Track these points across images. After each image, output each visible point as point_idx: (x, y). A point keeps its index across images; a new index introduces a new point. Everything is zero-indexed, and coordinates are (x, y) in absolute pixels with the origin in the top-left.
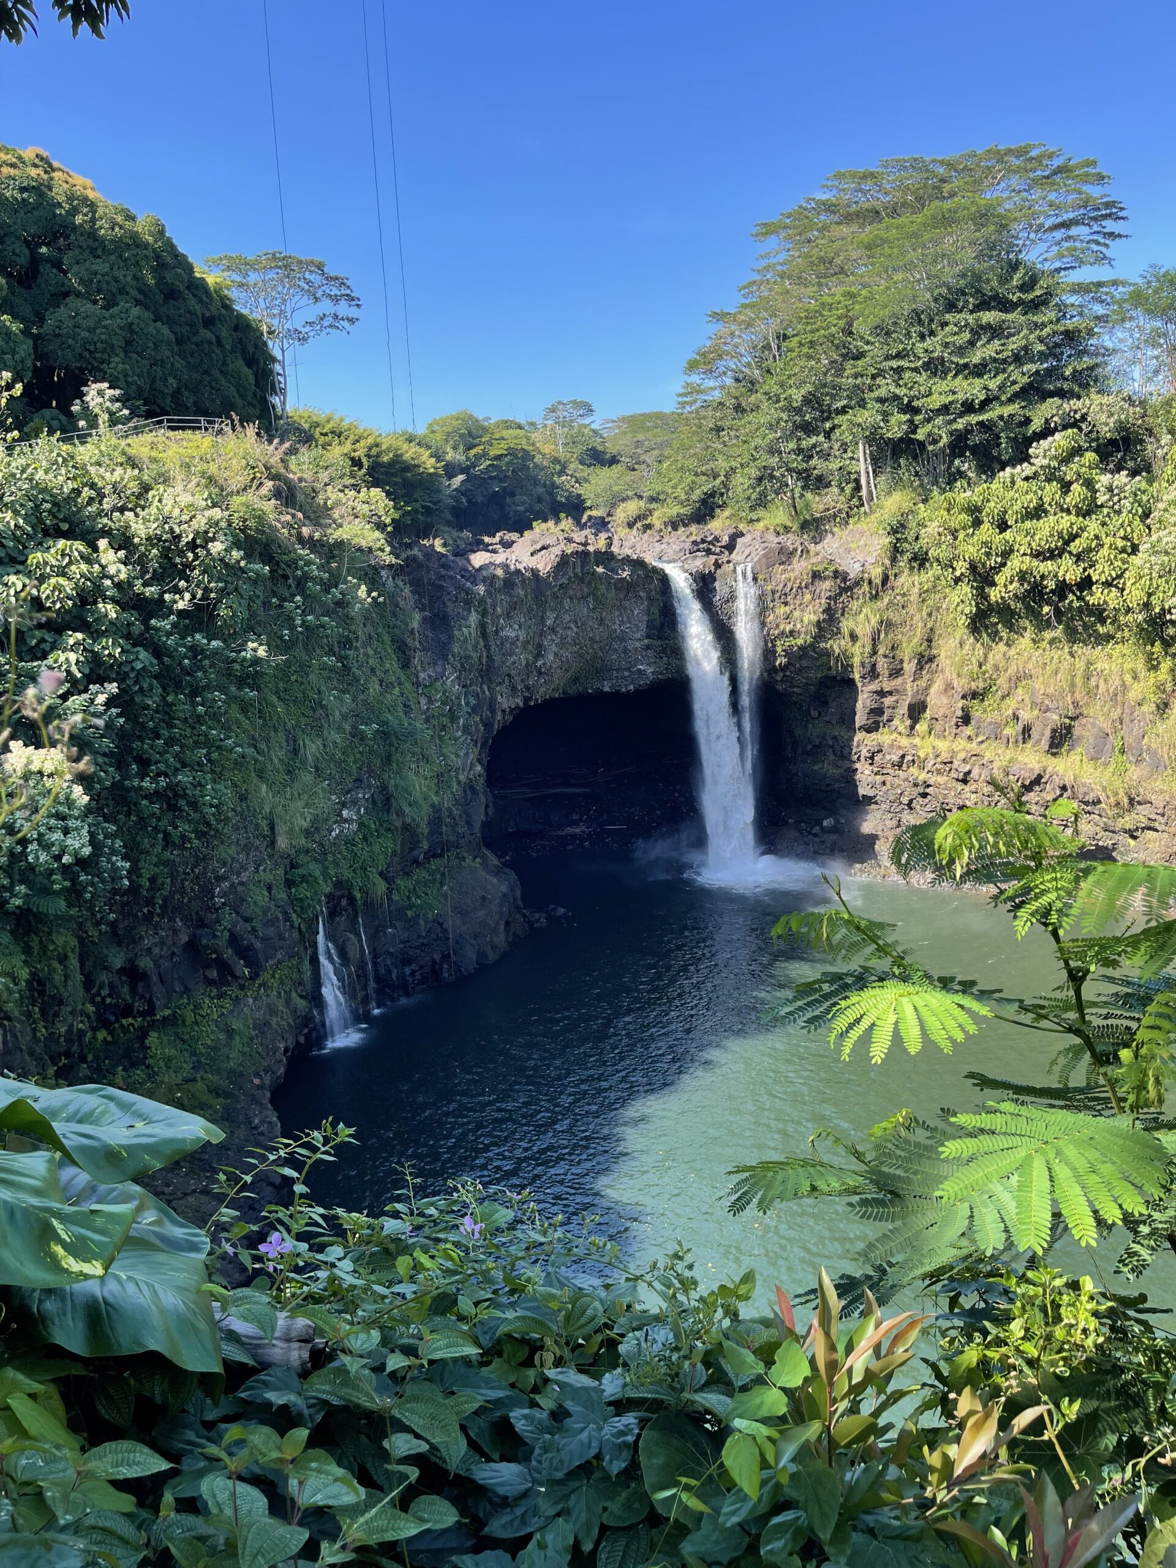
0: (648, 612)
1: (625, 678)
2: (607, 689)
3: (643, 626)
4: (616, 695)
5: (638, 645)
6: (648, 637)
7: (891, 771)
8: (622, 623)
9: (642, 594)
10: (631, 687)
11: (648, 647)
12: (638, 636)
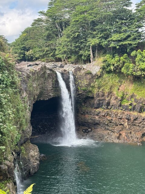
0: (52, 81)
1: (46, 97)
2: (42, 99)
3: (51, 84)
4: (44, 101)
5: (50, 89)
6: (52, 87)
7: (103, 117)
8: (47, 84)
9: (51, 77)
10: (47, 99)
11: (52, 89)
12: (50, 87)
